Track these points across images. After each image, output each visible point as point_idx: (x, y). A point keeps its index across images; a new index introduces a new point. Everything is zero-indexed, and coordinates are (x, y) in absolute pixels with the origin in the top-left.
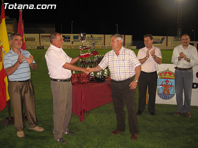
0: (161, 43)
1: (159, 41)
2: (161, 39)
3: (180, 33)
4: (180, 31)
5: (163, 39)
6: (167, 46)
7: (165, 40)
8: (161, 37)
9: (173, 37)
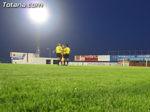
0: (22, 59)
1: (20, 58)
2: (22, 55)
3: (39, 51)
4: (39, 49)
5: (24, 56)
6: (28, 62)
7: (26, 56)
8: (22, 54)
9: (33, 54)
